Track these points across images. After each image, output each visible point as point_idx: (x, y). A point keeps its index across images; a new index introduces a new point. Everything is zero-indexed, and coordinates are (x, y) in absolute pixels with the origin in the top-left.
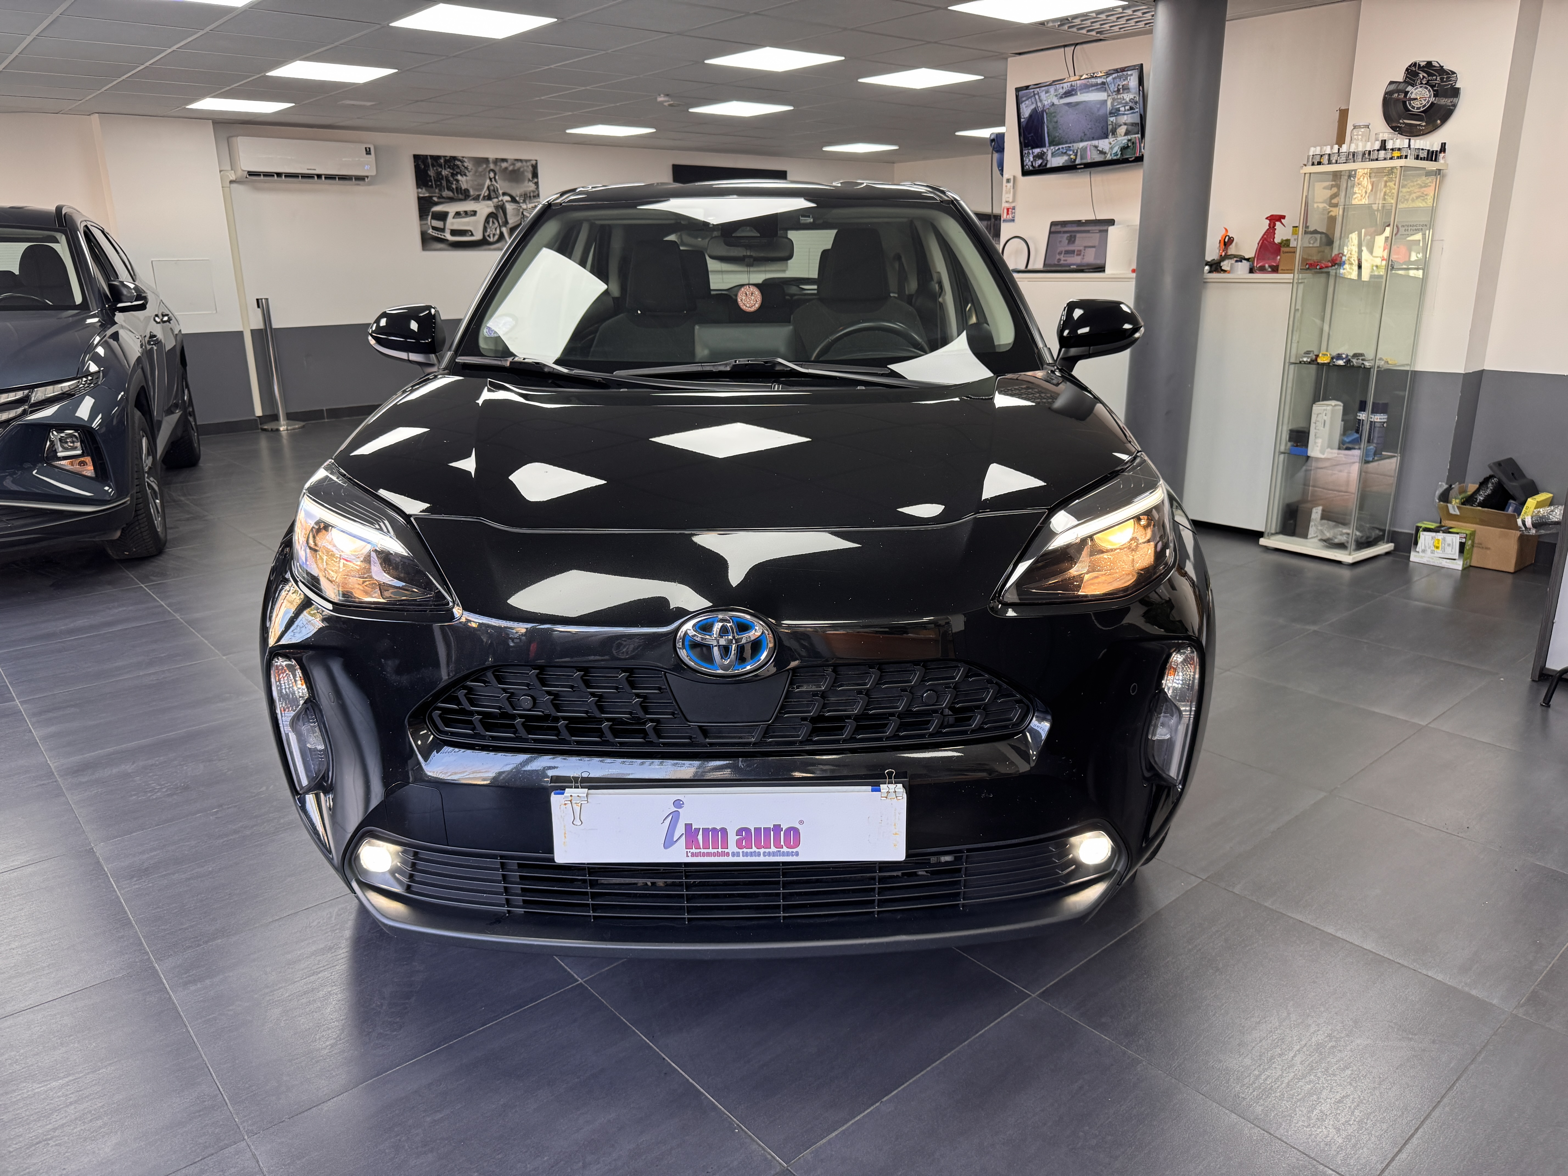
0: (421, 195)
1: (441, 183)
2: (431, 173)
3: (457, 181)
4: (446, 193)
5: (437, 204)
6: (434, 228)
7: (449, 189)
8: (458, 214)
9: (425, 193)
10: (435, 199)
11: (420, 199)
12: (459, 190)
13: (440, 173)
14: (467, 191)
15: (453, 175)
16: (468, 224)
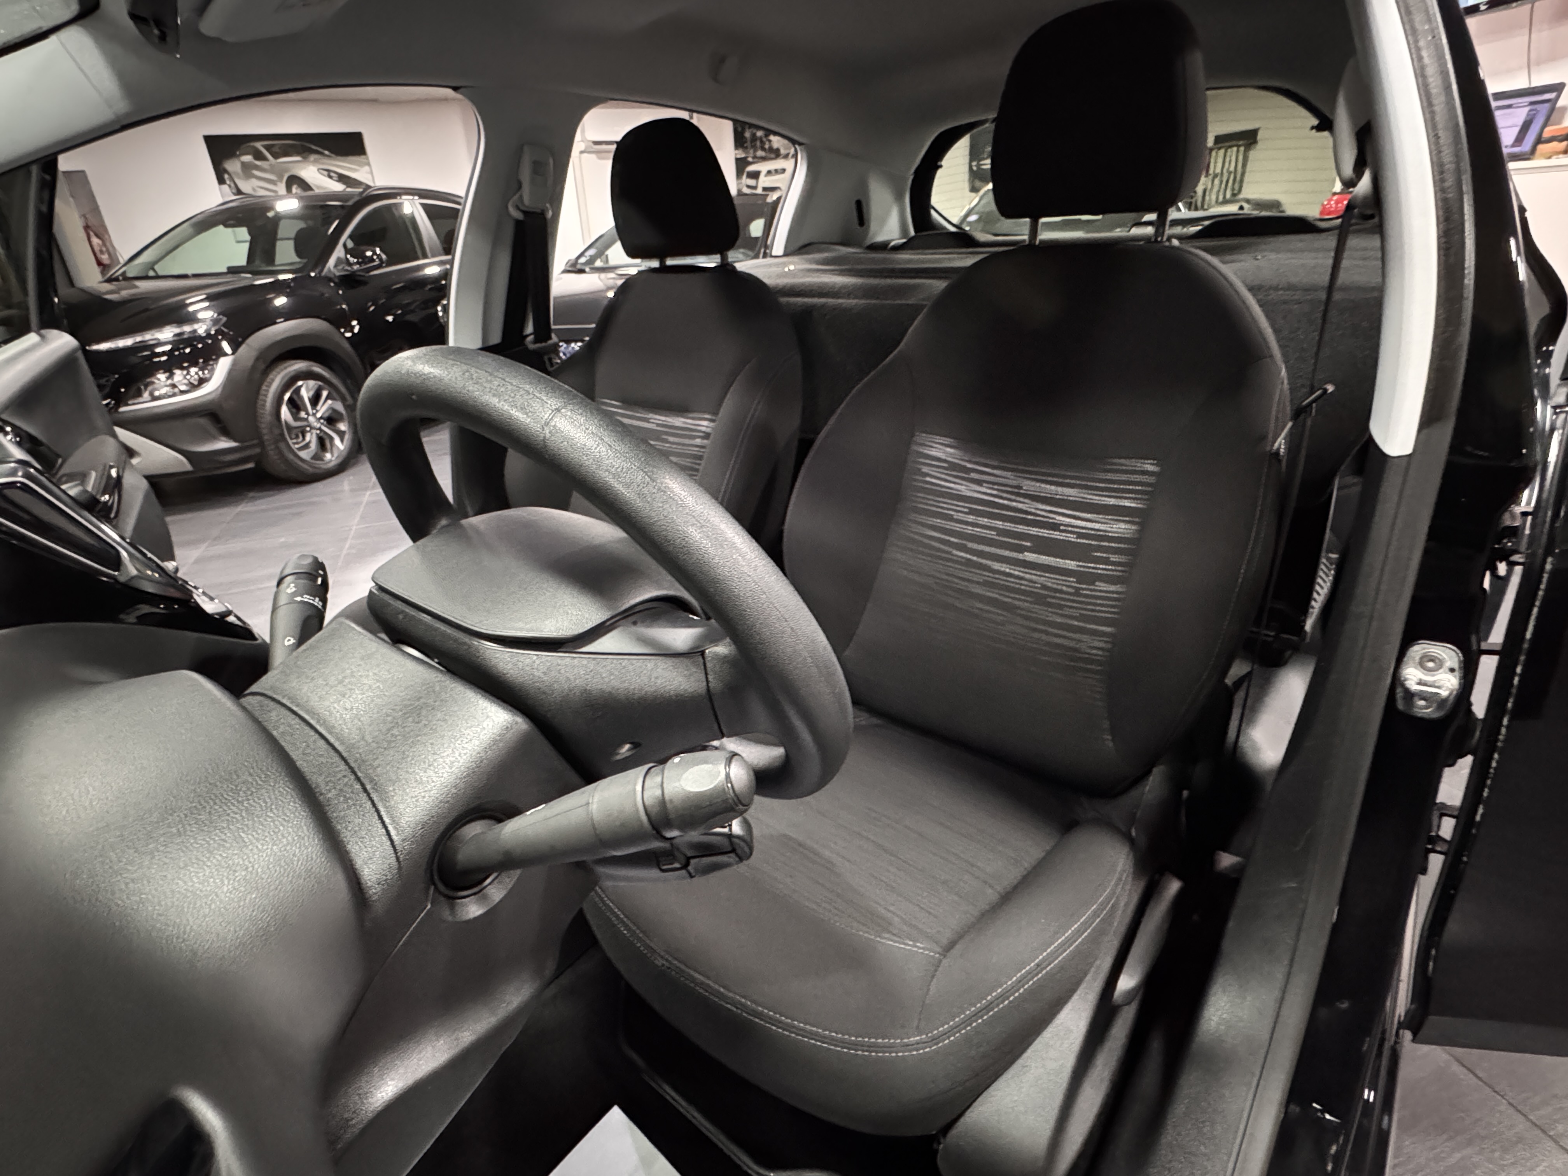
0: (739, 156)
1: (755, 145)
2: (747, 134)
3: (770, 141)
4: (760, 153)
5: (750, 163)
6: (748, 187)
7: (763, 149)
8: (769, 172)
9: (741, 154)
10: (750, 159)
11: (737, 160)
12: (771, 149)
13: (754, 135)
14: (778, 150)
15: (767, 136)
16: (777, 181)
